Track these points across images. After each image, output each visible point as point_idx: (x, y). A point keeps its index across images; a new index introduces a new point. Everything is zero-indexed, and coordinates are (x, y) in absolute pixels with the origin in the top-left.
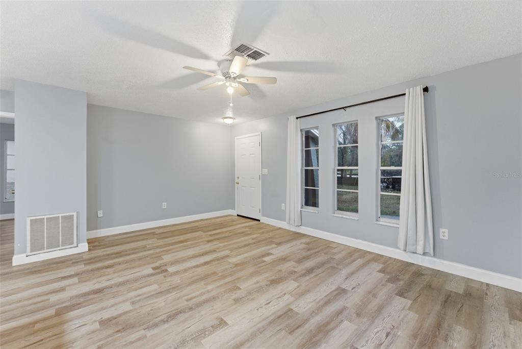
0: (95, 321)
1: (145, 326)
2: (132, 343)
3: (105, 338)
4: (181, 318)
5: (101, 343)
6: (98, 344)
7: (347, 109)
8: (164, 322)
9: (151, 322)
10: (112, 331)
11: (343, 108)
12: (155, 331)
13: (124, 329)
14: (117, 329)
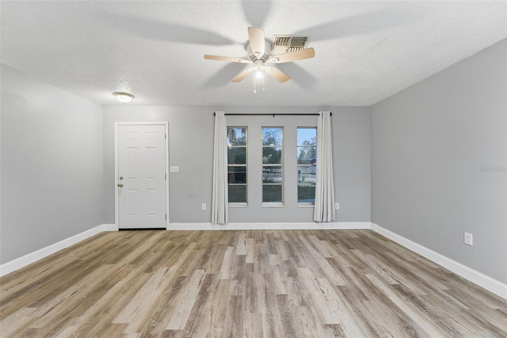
7: (275, 116)
11: (274, 115)
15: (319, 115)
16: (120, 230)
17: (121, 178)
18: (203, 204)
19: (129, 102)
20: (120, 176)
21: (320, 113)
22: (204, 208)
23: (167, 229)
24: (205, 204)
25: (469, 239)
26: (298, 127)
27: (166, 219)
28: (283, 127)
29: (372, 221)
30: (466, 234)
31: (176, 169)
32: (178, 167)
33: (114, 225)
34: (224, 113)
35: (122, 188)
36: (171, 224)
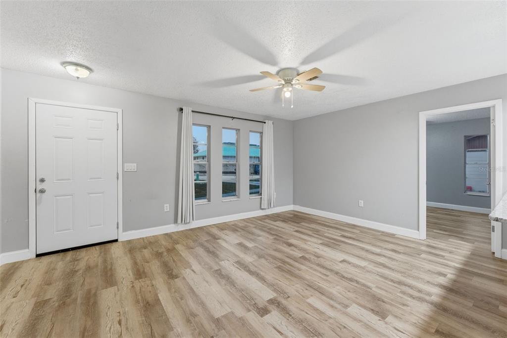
0: (386, 323)
1: (369, 290)
2: (386, 291)
3: (395, 306)
4: (349, 276)
5: (400, 306)
6: (402, 307)
8: (357, 282)
9: (363, 288)
10: (386, 305)
12: (369, 284)
13: (379, 299)
14: (383, 304)
15: (265, 123)
16: (38, 256)
17: (42, 180)
18: (165, 205)
19: (85, 77)
20: (39, 178)
21: (266, 121)
22: (167, 209)
23: (119, 240)
24: (168, 205)
25: (361, 203)
26: (251, 131)
27: (118, 228)
28: (239, 130)
29: (294, 203)
30: (360, 201)
31: (131, 167)
32: (135, 164)
33: (27, 250)
34: (191, 109)
35: (44, 195)
36: (124, 233)
